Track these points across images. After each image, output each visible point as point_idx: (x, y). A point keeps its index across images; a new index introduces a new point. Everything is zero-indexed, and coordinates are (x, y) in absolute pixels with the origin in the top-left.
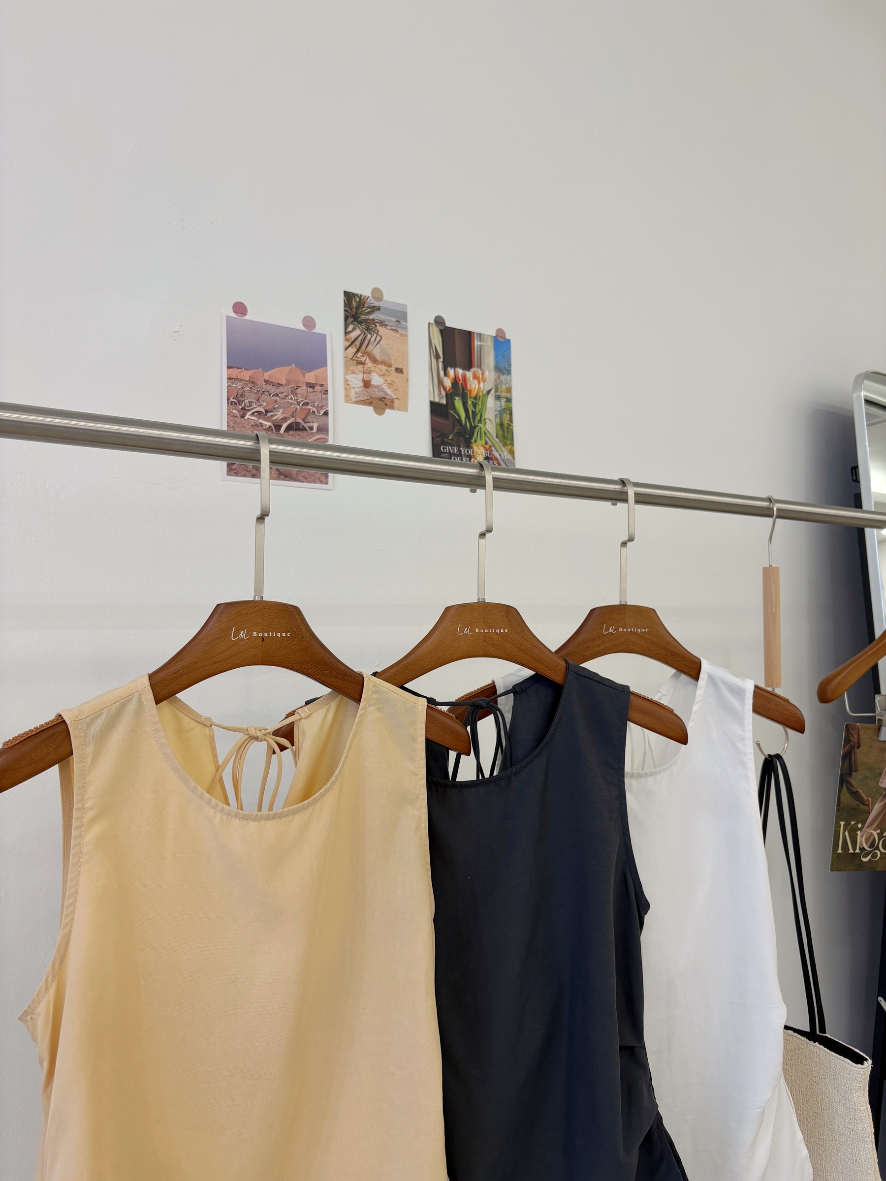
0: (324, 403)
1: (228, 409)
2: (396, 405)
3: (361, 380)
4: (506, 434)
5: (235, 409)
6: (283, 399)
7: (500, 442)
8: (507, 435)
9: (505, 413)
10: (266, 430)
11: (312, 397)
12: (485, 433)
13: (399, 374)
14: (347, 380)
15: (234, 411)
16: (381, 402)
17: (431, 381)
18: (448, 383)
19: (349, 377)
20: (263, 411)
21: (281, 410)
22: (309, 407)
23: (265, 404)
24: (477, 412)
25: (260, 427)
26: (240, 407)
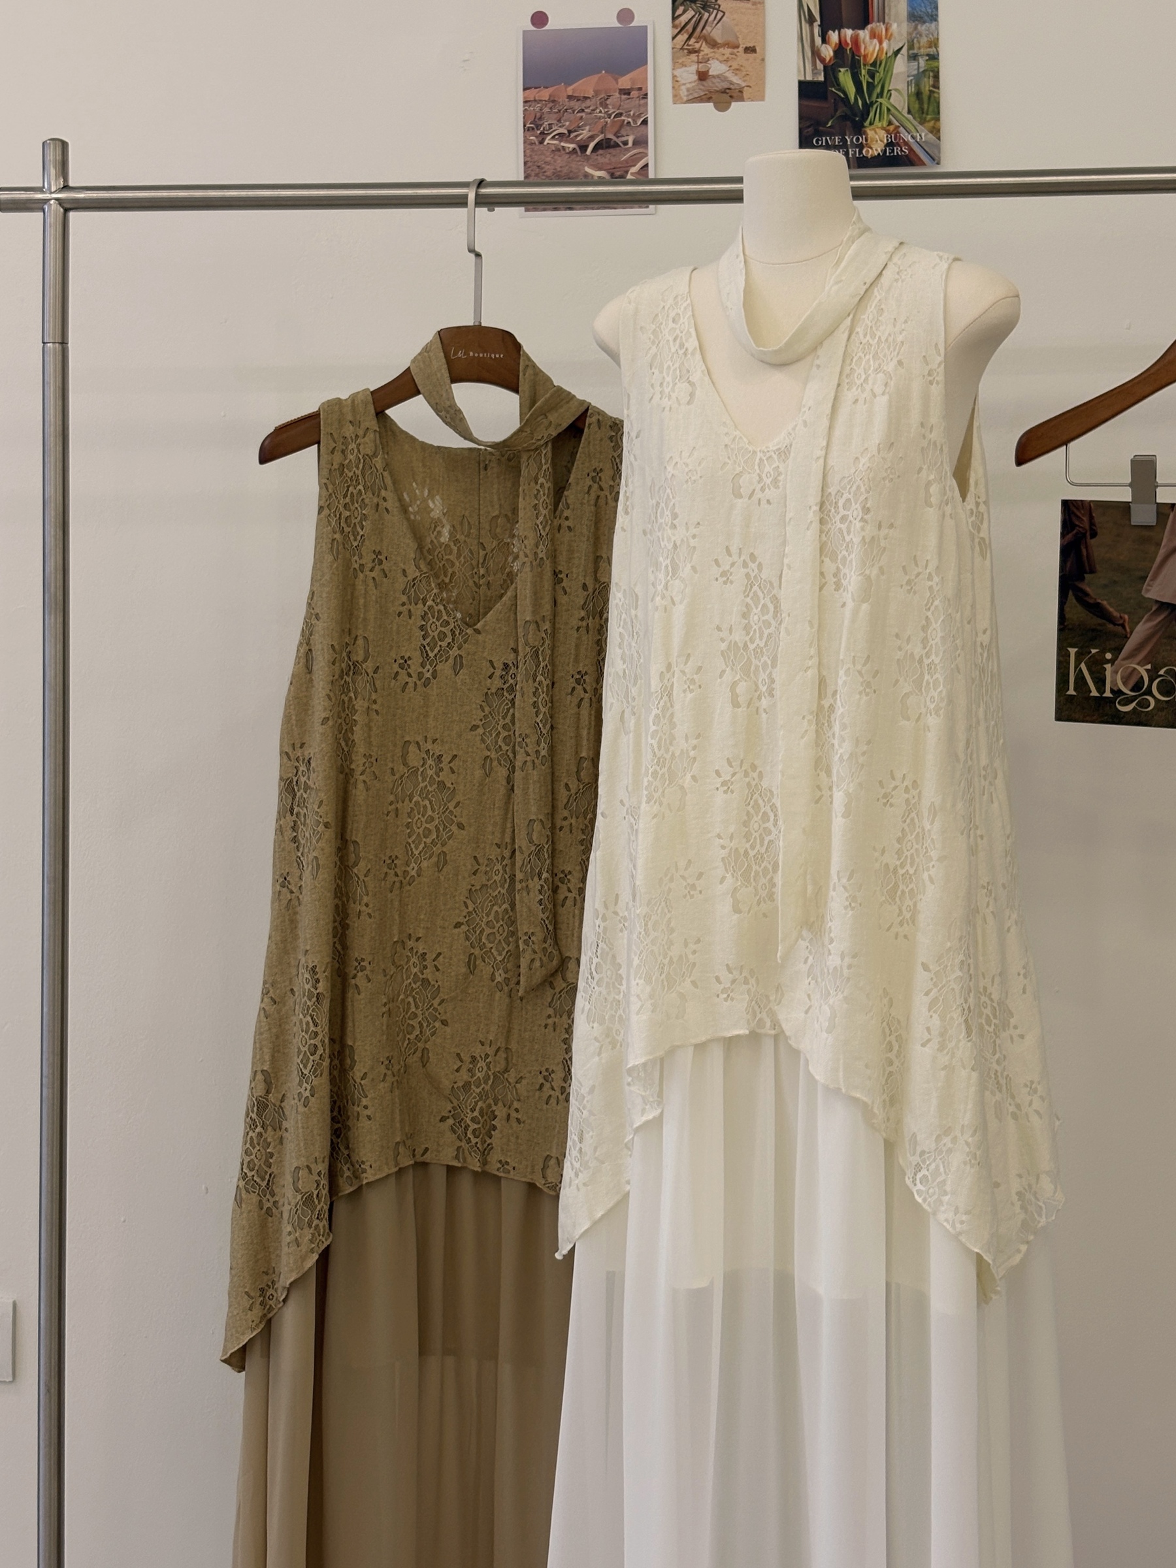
0: (642, 110)
1: (525, 137)
2: (745, 95)
3: (695, 72)
4: (925, 106)
5: (532, 136)
6: (590, 113)
7: (914, 118)
8: (928, 107)
9: (925, 76)
10: (570, 153)
11: (626, 105)
12: (888, 110)
13: (750, 55)
14: (676, 76)
15: (532, 138)
16: (725, 95)
17: (801, 54)
18: (828, 52)
19: (678, 72)
20: (566, 132)
21: (587, 128)
22: (623, 118)
23: (567, 123)
24: (876, 83)
25: (562, 151)
26: (539, 132)
